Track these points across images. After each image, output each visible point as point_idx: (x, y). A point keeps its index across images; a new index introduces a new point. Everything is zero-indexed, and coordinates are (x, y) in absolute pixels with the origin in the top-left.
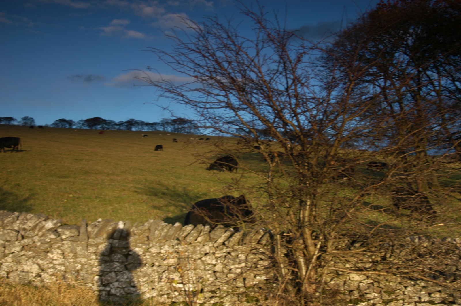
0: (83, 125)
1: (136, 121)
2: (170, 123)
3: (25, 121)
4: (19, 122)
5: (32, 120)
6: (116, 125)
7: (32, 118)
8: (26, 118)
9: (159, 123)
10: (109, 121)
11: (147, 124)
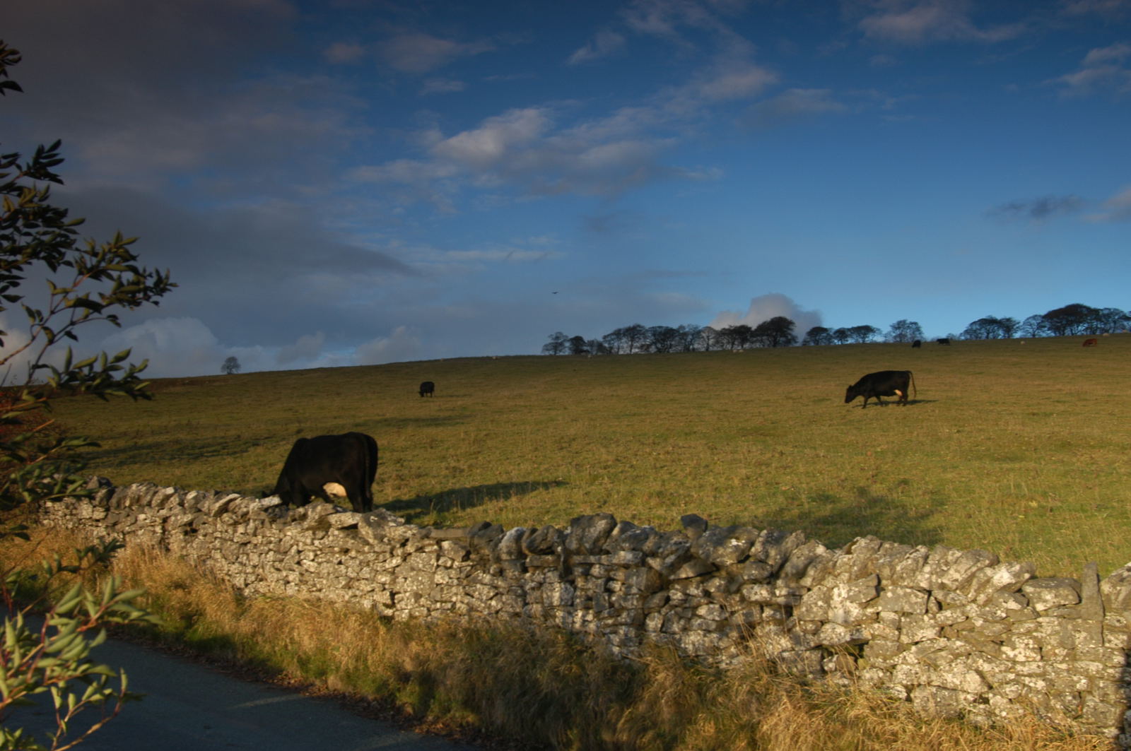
0: (1040, 327)
3: (898, 331)
4: (885, 336)
5: (916, 327)
6: (1126, 319)
7: (916, 323)
8: (900, 325)
10: (1106, 312)
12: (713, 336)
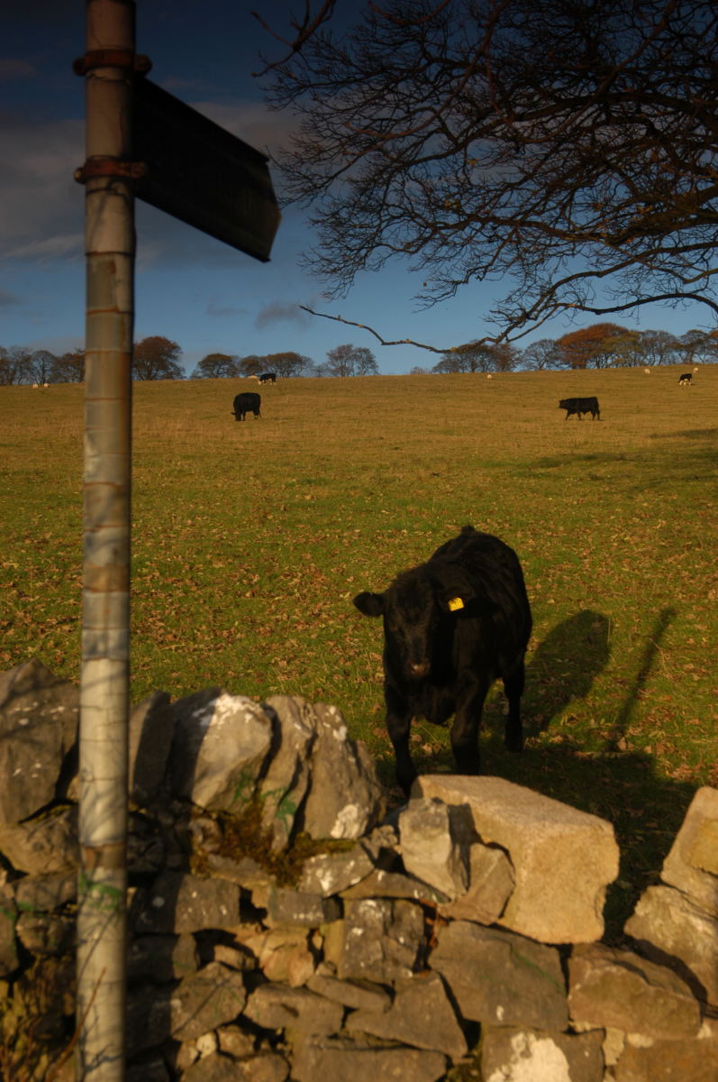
0: (551, 358)
3: (339, 363)
4: (319, 370)
5: (367, 358)
6: (678, 347)
7: (366, 351)
8: (343, 354)
10: (650, 336)
12: (51, 365)
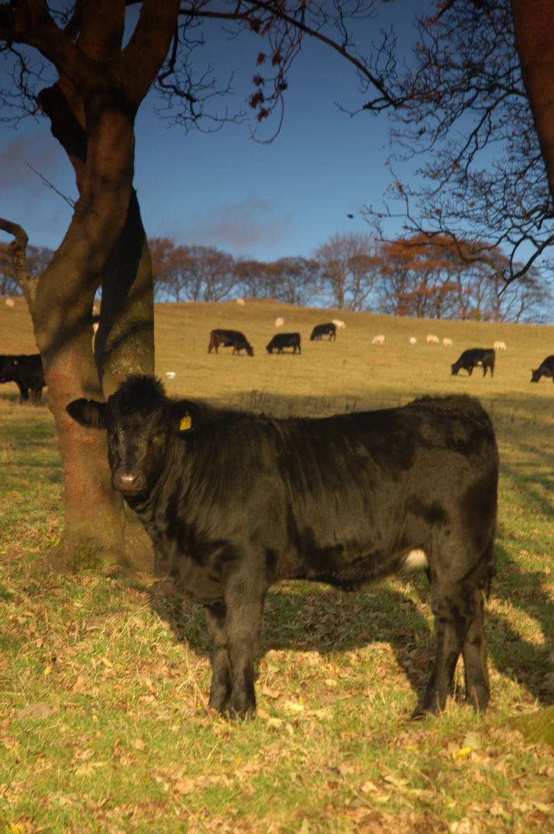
1: (182, 251)
2: (374, 262)
9: (314, 266)
11: (247, 271)
